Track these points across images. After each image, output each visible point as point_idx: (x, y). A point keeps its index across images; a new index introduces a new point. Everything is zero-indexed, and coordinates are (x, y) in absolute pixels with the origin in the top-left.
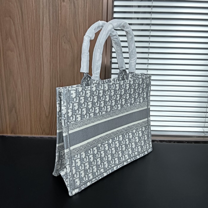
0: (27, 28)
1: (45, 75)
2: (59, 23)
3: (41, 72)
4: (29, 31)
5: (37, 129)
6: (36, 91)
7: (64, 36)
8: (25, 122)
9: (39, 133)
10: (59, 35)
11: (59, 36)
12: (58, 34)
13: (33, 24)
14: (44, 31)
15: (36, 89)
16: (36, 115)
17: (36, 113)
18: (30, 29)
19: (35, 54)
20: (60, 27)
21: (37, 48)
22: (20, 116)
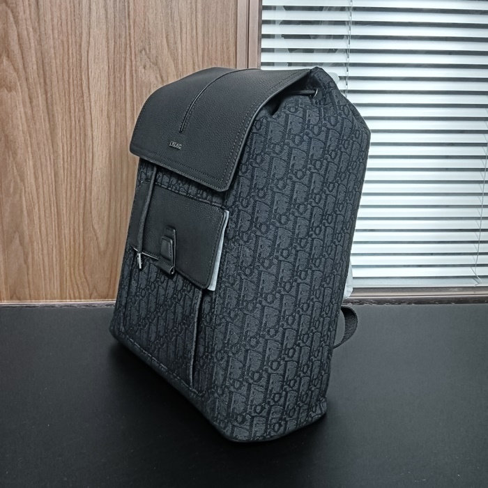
0: (50, 32)
1: (95, 149)
2: (129, 18)
3: (85, 142)
4: (53, 38)
5: (77, 285)
6: (73, 189)
7: (143, 52)
8: (47, 268)
9: (82, 296)
10: (130, 47)
11: (131, 50)
12: (128, 46)
13: (64, 22)
14: (91, 39)
15: (73, 185)
16: (75, 249)
17: (75, 244)
18: (56, 32)
19: (69, 96)
20: (132, 28)
21: (75, 82)
22: (33, 253)
